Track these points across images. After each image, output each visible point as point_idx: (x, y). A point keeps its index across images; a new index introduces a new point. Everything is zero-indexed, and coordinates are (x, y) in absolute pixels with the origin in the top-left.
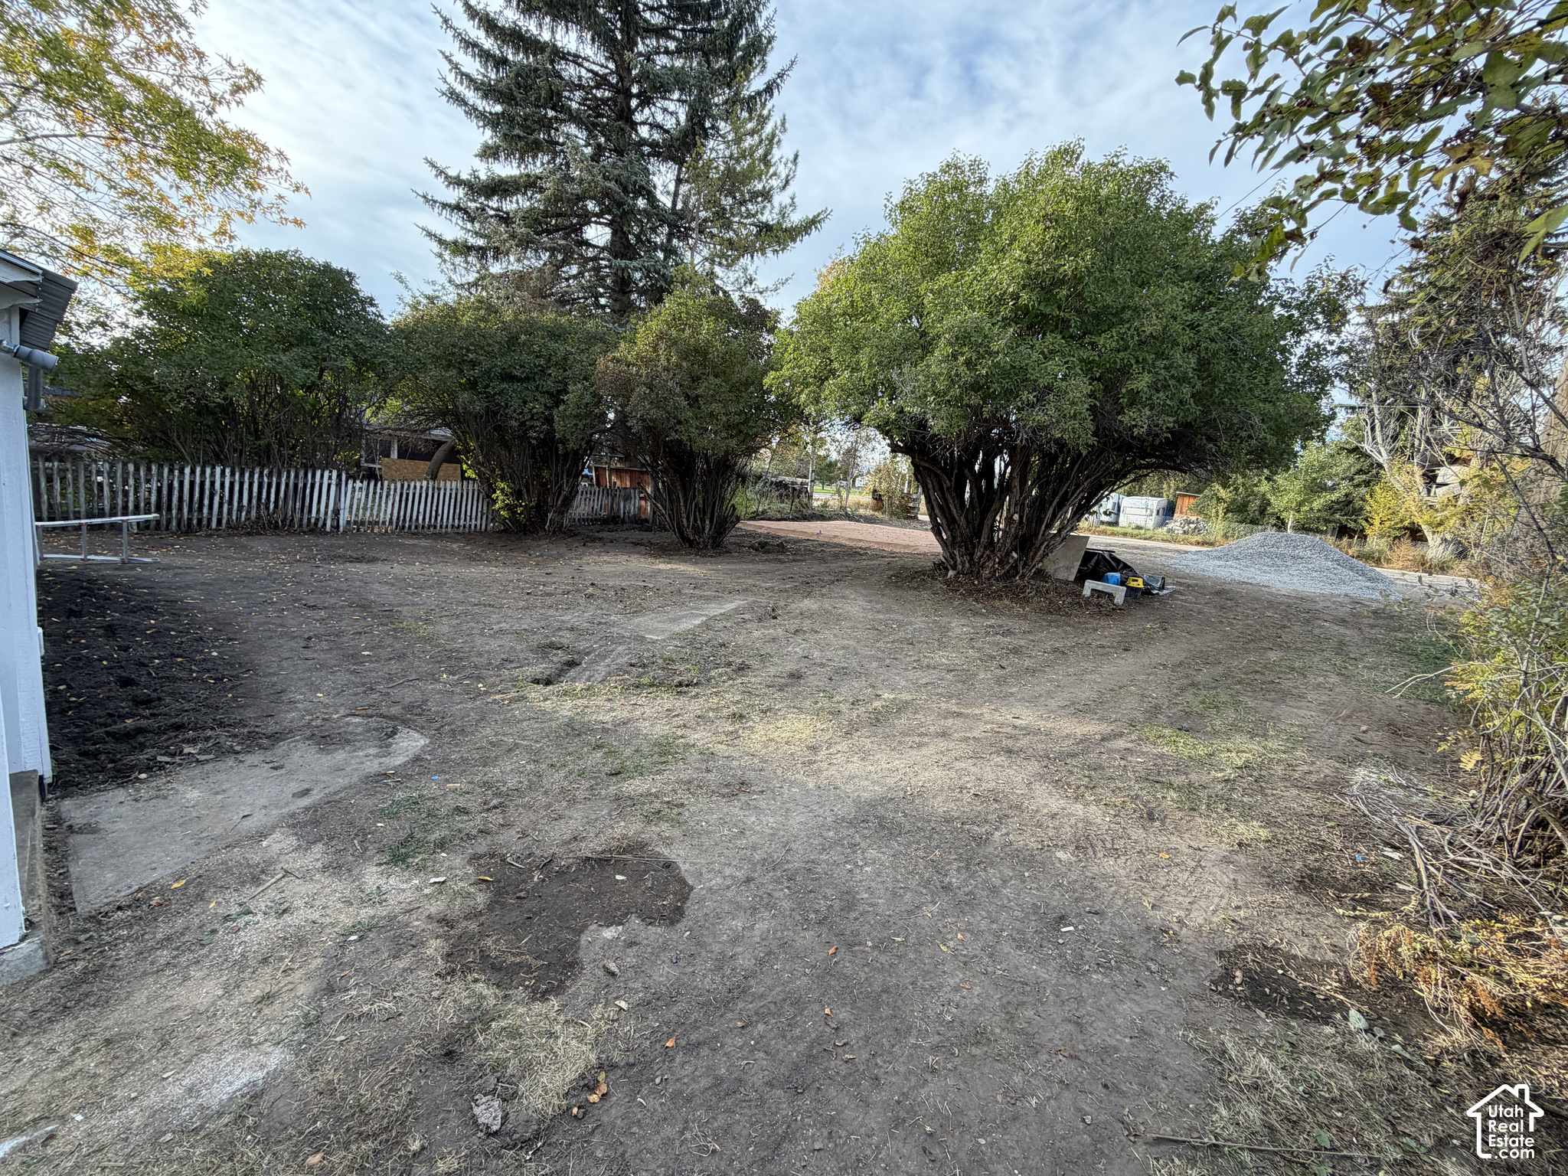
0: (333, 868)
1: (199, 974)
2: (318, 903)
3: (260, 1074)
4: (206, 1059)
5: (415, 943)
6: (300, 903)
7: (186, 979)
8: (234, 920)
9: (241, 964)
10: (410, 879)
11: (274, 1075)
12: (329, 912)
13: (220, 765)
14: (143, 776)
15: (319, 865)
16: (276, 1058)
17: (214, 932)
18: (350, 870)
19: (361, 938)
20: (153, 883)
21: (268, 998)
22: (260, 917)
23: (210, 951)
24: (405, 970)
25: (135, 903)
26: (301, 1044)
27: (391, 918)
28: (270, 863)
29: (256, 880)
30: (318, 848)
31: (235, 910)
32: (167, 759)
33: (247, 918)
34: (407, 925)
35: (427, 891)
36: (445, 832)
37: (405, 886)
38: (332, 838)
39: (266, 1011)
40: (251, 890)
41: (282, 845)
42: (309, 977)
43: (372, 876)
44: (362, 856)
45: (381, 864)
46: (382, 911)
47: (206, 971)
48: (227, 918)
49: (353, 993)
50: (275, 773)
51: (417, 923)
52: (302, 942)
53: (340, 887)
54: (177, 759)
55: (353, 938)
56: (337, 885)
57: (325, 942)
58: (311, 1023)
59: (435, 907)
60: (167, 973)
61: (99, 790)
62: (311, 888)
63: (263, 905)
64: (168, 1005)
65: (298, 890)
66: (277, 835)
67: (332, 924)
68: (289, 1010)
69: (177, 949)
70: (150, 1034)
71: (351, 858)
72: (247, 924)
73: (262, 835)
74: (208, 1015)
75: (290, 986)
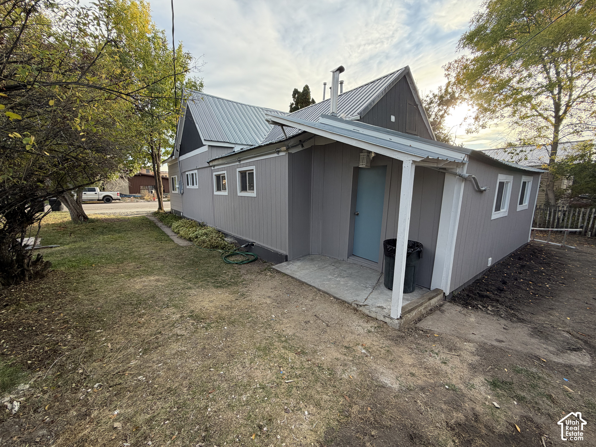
0: (473, 367)
1: (413, 356)
2: (455, 370)
3: (390, 385)
4: (391, 371)
5: (458, 407)
6: (450, 365)
7: (410, 354)
8: (433, 353)
9: (421, 363)
10: (489, 394)
11: (390, 388)
12: (454, 375)
13: (492, 317)
14: (470, 308)
15: (470, 362)
16: (396, 386)
17: (426, 351)
18: (475, 372)
19: (448, 389)
20: (433, 331)
21: (413, 375)
22: (438, 358)
23: (421, 354)
24: (441, 408)
25: (426, 332)
26: (401, 390)
27: (463, 395)
28: (460, 349)
29: (450, 350)
30: (477, 358)
31: (436, 351)
32: (481, 307)
33: (436, 356)
34: (463, 402)
35: (487, 403)
36: (529, 398)
37: (484, 394)
38: (485, 359)
39: (409, 377)
40: (446, 351)
41: (469, 348)
42: (425, 381)
43: (479, 380)
44: (484, 372)
45: (486, 380)
46: (465, 391)
47: (414, 357)
48: (432, 351)
49: (424, 396)
50: (503, 330)
51: (467, 405)
52: (438, 374)
53: (467, 373)
54: (484, 309)
55: (447, 387)
56: (466, 372)
57: (442, 380)
58: (409, 389)
59: (479, 409)
60: (410, 350)
61: (457, 305)
62: (459, 365)
63: (443, 356)
64: (402, 356)
65: (456, 361)
66: (471, 345)
67: (450, 378)
68: (411, 382)
69: (417, 347)
70: (393, 356)
71: (481, 369)
72: (434, 357)
73: (469, 341)
74: (402, 364)
75: (419, 378)
